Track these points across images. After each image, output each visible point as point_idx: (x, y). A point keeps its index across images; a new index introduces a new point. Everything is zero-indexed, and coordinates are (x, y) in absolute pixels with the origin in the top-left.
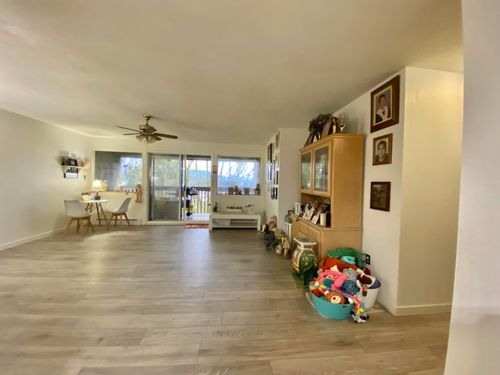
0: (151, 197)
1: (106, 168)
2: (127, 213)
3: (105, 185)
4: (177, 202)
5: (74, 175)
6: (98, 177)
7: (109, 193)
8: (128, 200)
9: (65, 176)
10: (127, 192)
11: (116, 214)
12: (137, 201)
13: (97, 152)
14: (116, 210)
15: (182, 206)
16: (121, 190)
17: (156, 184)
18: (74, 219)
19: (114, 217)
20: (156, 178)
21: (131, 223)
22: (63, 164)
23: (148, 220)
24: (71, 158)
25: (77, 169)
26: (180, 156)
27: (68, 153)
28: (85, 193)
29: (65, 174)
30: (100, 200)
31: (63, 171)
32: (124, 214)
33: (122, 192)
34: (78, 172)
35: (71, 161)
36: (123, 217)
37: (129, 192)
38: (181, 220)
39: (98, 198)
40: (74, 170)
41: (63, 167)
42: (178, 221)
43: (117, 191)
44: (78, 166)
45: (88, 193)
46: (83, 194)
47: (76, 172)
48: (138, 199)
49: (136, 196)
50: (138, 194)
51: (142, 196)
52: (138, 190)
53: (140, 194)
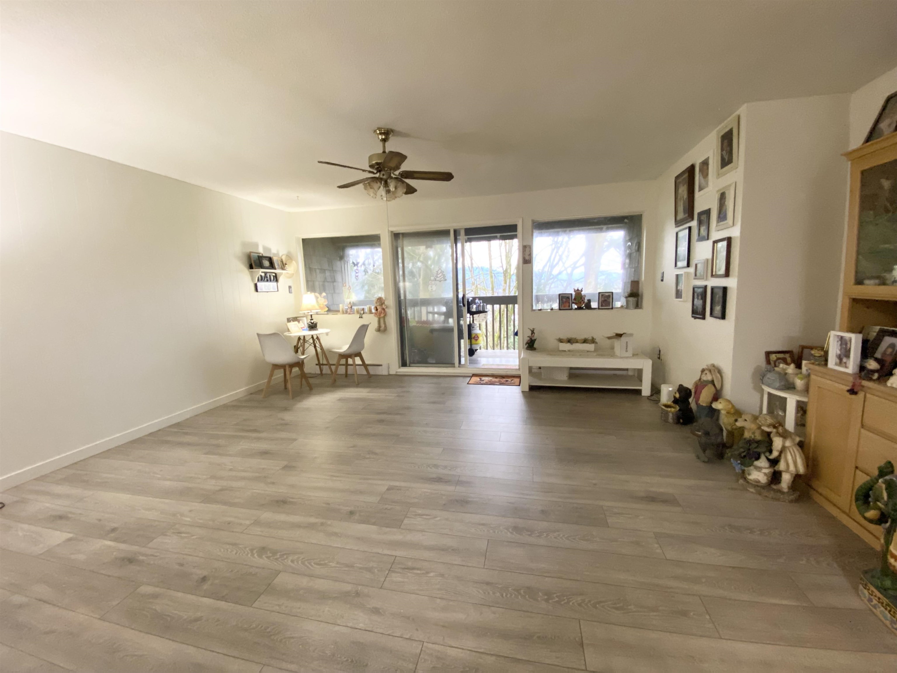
0: (402, 321)
1: (323, 271)
2: (363, 353)
3: (323, 302)
4: (451, 330)
5: (272, 285)
6: (311, 287)
7: (331, 317)
8: (363, 329)
9: (256, 290)
10: (361, 314)
11: (345, 356)
12: (379, 330)
13: (304, 240)
14: (344, 348)
15: (460, 337)
16: (350, 310)
17: (409, 297)
18: (276, 366)
19: (343, 361)
20: (408, 284)
21: (372, 371)
22: (251, 267)
23: (401, 365)
24: (262, 254)
25: (276, 274)
26: (452, 233)
27: (257, 245)
28: (292, 318)
29: (256, 285)
30: (317, 330)
31: (253, 280)
32: (359, 355)
33: (352, 313)
34: (277, 281)
35: (262, 259)
36: (358, 361)
37: (364, 313)
38: (461, 366)
39: (313, 326)
40: (270, 276)
41: (252, 272)
42: (454, 367)
43: (343, 313)
44: (275, 269)
45: (298, 318)
46: (289, 320)
47: (274, 280)
48: (380, 327)
49: (376, 319)
50: (380, 315)
51: (387, 319)
52: (378, 307)
53: (382, 315)
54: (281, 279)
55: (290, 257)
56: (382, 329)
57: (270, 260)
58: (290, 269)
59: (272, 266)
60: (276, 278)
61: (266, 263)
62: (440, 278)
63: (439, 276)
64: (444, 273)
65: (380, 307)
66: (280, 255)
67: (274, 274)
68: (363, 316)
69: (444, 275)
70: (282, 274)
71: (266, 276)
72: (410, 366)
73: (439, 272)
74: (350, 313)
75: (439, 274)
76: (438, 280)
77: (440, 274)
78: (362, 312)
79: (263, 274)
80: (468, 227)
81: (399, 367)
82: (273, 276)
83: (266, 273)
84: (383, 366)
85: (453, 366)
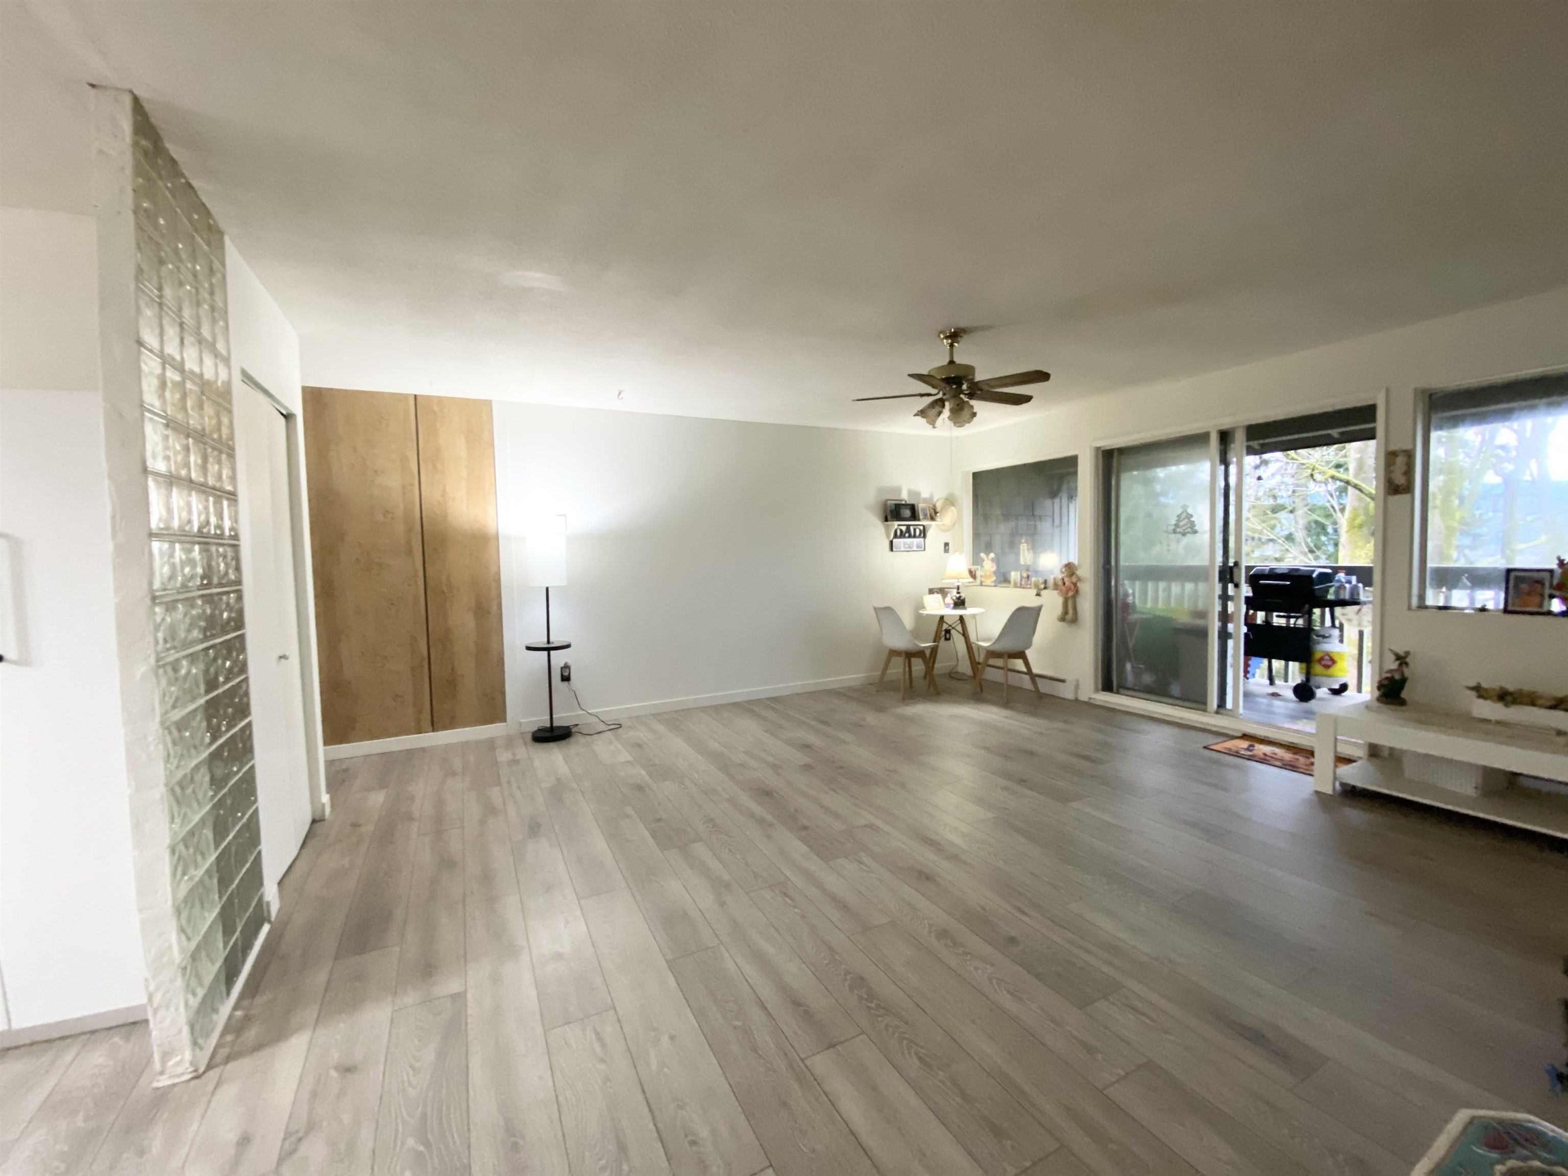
0: (1111, 606)
2: (1029, 654)
5: (916, 543)
7: (998, 591)
9: (892, 547)
10: (1040, 588)
12: (1063, 618)
13: (976, 474)
14: (990, 640)
16: (1025, 582)
22: (886, 520)
23: (1100, 686)
24: (906, 501)
25: (924, 527)
26: (1214, 439)
27: (898, 490)
28: (937, 589)
29: (891, 542)
30: (965, 608)
31: (888, 535)
32: (1021, 655)
33: (1029, 586)
34: (925, 537)
35: (900, 508)
36: (1019, 664)
37: (1045, 588)
38: (1222, 711)
39: (960, 603)
40: (915, 530)
41: (888, 525)
42: (1205, 711)
43: (1016, 586)
44: (919, 520)
45: (946, 590)
46: (931, 591)
47: (920, 535)
48: (1065, 612)
49: (1060, 600)
50: (1067, 593)
51: (1080, 600)
52: (1066, 580)
53: (1070, 594)
54: (929, 534)
55: (950, 501)
56: (1069, 616)
57: (913, 508)
58: (947, 518)
59: (914, 516)
60: (924, 534)
61: (907, 513)
62: (1184, 528)
63: (1182, 524)
64: (1192, 519)
65: (1068, 579)
66: (935, 500)
67: (921, 528)
68: (1043, 593)
69: (1194, 522)
70: (930, 526)
71: (908, 530)
72: (1118, 693)
73: (1183, 516)
74: (1025, 586)
75: (1181, 521)
76: (1179, 533)
77: (1184, 519)
78: (1042, 586)
79: (904, 528)
80: (1253, 422)
81: (1097, 691)
82: (920, 530)
83: (908, 526)
84: (1067, 683)
85: (1203, 707)
